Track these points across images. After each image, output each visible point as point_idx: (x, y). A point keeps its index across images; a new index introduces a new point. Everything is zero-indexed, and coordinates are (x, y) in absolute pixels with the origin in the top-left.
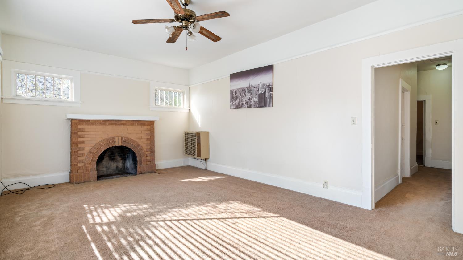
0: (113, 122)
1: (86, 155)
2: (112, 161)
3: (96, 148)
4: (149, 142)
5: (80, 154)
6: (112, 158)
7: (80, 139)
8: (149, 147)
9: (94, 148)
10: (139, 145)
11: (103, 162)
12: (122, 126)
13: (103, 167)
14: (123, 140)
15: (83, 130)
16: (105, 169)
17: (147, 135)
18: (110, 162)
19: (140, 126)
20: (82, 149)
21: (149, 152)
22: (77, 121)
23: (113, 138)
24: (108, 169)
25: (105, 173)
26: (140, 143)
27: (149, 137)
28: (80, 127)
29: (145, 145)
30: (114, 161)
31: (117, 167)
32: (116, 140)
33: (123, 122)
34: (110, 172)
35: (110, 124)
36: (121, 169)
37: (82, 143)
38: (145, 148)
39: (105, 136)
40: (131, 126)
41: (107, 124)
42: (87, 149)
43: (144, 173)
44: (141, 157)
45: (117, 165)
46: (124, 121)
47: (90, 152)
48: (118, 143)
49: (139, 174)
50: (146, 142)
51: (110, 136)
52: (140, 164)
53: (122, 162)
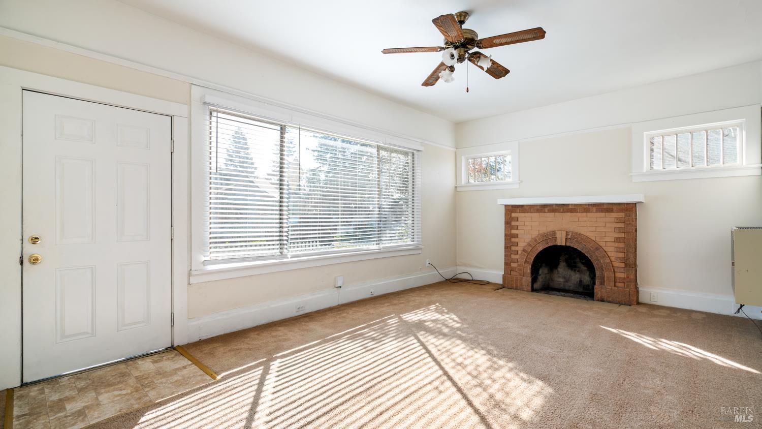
0: (554, 207)
1: (519, 252)
2: (572, 269)
3: (530, 245)
4: (621, 245)
5: (513, 251)
6: (572, 266)
7: (514, 232)
8: (621, 255)
9: (529, 245)
10: (598, 248)
11: (559, 269)
12: (569, 214)
13: (559, 277)
14: (569, 237)
15: (517, 219)
16: (561, 280)
17: (617, 230)
18: (570, 271)
19: (603, 214)
20: (516, 244)
21: (623, 265)
22: (510, 208)
23: (554, 232)
24: (567, 282)
25: (562, 286)
26: (602, 244)
27: (623, 235)
28: (513, 215)
29: (613, 249)
30: (575, 271)
31: (581, 281)
32: (558, 235)
33: (570, 207)
34: (570, 286)
35: (550, 211)
36: (588, 286)
37: (516, 236)
38: (613, 255)
39: (544, 230)
40: (585, 214)
41: (546, 210)
42: (521, 245)
43: (609, 302)
44: (603, 270)
45: (580, 279)
46: (572, 205)
47: (524, 250)
48: (561, 241)
49: (598, 300)
50: (616, 245)
51: (550, 229)
52: (602, 283)
53: (590, 275)
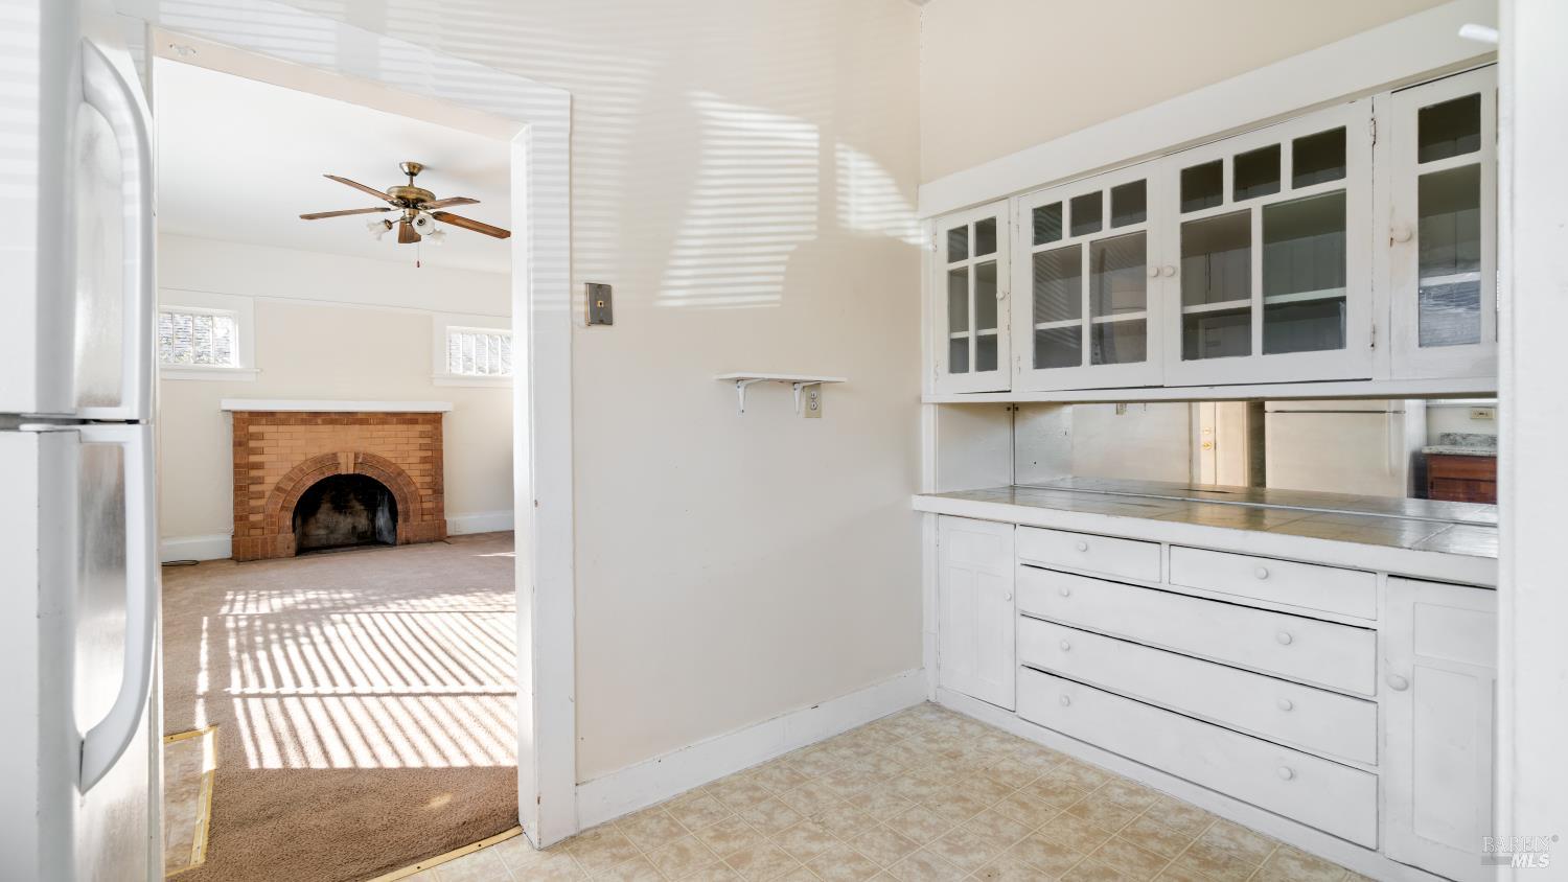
0: (333, 417)
1: (267, 494)
2: (340, 512)
3: (291, 479)
4: (428, 466)
5: (252, 493)
6: (341, 507)
7: (253, 459)
8: (428, 479)
9: (288, 478)
10: (401, 473)
11: (318, 516)
12: (357, 427)
13: (319, 528)
14: (360, 460)
15: (260, 437)
16: (322, 532)
17: (422, 448)
18: (337, 515)
19: (405, 426)
20: (260, 481)
21: (430, 492)
22: (246, 415)
23: (335, 455)
24: (332, 532)
25: (324, 542)
26: (405, 467)
27: (430, 453)
28: (253, 429)
29: (418, 473)
30: (345, 513)
31: (354, 528)
32: (342, 459)
33: (359, 416)
34: (337, 539)
35: (325, 422)
36: (366, 532)
37: (259, 466)
38: (418, 480)
39: (316, 451)
40: (380, 427)
41: (319, 421)
42: (271, 481)
43: (415, 543)
44: (407, 502)
45: (353, 524)
46: (362, 413)
47: (278, 489)
48: (347, 467)
49: (402, 544)
50: (421, 466)
51: (327, 449)
52: (406, 520)
53: (368, 516)
